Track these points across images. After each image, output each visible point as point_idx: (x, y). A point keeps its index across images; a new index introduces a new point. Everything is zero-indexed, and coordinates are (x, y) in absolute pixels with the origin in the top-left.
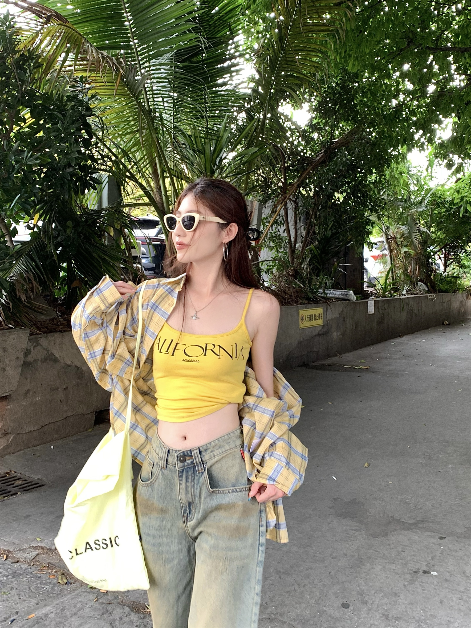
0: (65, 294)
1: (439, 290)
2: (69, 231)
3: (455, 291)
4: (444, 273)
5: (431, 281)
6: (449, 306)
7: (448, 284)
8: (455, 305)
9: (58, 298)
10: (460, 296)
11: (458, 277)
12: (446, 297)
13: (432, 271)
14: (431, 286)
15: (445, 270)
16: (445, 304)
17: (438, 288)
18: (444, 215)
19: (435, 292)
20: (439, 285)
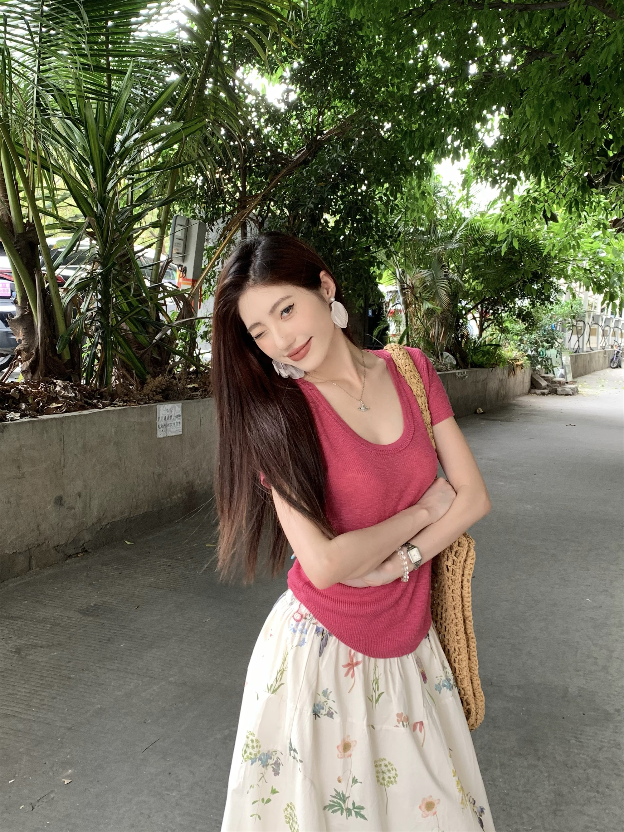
1: (471, 364)
4: (479, 339)
6: (485, 386)
7: (484, 356)
8: (493, 385)
10: (500, 372)
11: (497, 346)
12: (481, 374)
13: (462, 336)
14: (461, 357)
15: (481, 335)
16: (480, 384)
17: (470, 361)
18: (483, 257)
19: (466, 367)
20: (472, 356)
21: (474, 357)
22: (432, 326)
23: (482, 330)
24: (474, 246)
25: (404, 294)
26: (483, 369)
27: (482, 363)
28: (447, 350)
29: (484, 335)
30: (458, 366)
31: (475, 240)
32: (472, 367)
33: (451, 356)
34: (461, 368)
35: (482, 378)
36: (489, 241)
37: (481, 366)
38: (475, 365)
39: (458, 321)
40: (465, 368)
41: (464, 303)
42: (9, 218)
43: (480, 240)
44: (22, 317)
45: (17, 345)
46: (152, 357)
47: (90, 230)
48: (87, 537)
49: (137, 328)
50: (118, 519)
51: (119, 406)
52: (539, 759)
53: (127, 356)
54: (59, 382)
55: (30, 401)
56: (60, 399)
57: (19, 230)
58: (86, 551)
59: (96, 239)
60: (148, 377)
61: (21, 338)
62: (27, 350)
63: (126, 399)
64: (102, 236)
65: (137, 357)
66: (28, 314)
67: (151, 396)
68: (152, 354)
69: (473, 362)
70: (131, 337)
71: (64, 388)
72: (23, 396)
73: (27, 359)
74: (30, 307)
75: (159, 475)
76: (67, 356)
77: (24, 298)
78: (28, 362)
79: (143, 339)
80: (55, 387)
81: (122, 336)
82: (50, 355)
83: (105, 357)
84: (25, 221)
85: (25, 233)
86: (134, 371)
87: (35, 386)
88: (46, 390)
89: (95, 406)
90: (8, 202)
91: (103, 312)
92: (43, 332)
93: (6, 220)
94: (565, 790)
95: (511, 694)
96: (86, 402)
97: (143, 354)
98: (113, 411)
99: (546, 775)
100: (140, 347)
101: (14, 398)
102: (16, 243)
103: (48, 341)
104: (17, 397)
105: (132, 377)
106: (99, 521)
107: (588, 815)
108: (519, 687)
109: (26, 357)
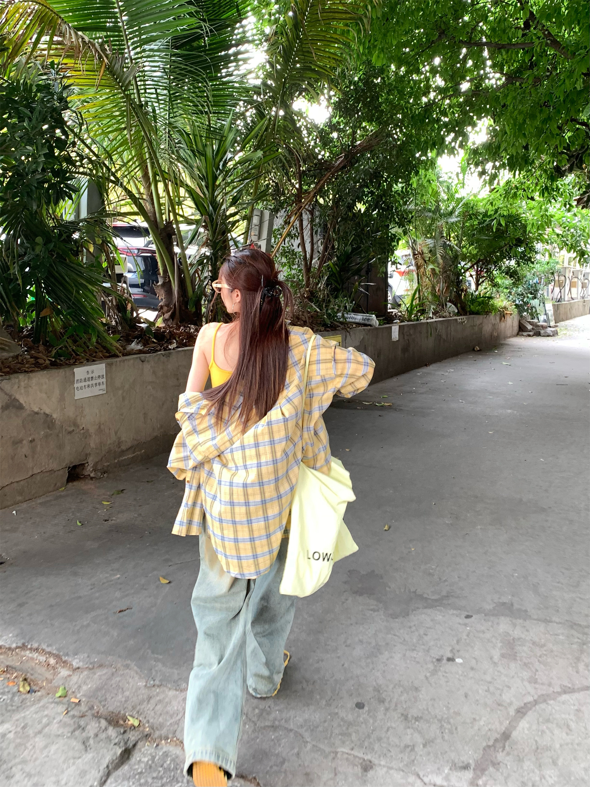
0: (32, 322)
1: (469, 311)
2: (38, 249)
3: (487, 313)
4: (475, 292)
5: (462, 302)
6: (481, 330)
7: (479, 305)
8: (487, 328)
9: (23, 328)
10: (492, 319)
11: (490, 298)
12: (478, 320)
13: (462, 290)
14: (461, 306)
16: (476, 328)
21: (472, 306)
22: (438, 282)
23: (478, 285)
25: (415, 259)
26: (479, 316)
27: (478, 311)
28: (450, 301)
29: (479, 289)
30: (458, 314)
33: (453, 306)
34: (461, 315)
35: (478, 323)
39: (458, 279)
40: (464, 315)
41: (463, 263)
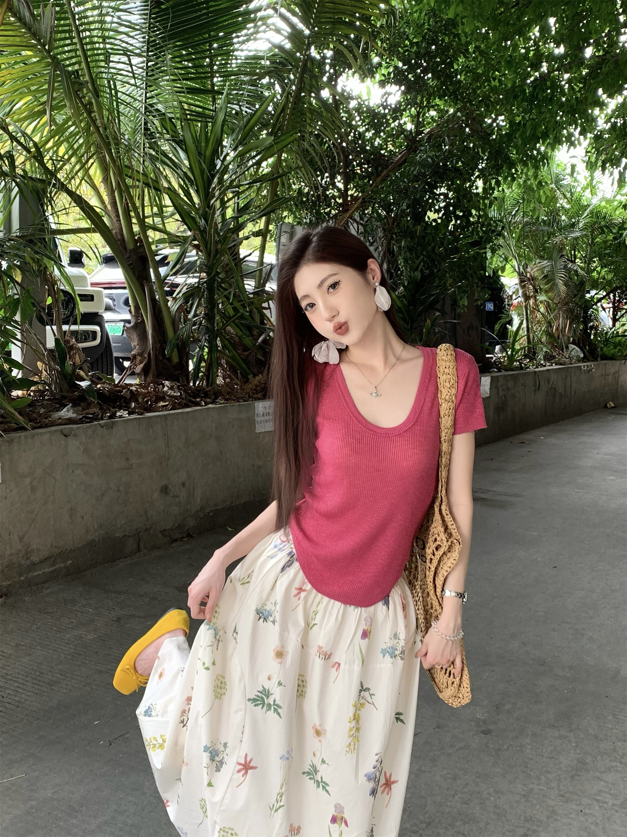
1: (600, 356)
4: (611, 329)
6: (617, 379)
8: (626, 378)
12: (613, 366)
13: (592, 328)
14: (589, 350)
15: (614, 325)
16: (610, 377)
17: (600, 353)
18: (611, 244)
19: (595, 359)
20: (602, 348)
21: (605, 349)
22: (557, 318)
23: (615, 320)
24: (601, 234)
25: (523, 287)
26: (613, 362)
27: (613, 355)
28: (574, 343)
29: (618, 324)
30: (585, 359)
31: (601, 228)
32: (602, 359)
33: (577, 348)
34: (589, 361)
35: (612, 371)
36: (617, 228)
37: (612, 358)
38: (605, 358)
39: (586, 312)
40: (592, 361)
41: (593, 292)
42: (122, 235)
43: (607, 227)
44: (136, 325)
45: (132, 350)
46: (256, 358)
47: (196, 242)
48: (191, 523)
49: (242, 331)
50: (220, 507)
51: (221, 404)
52: (571, 731)
53: (233, 358)
54: (167, 383)
55: (140, 400)
56: (167, 398)
57: (130, 246)
58: (191, 536)
59: (201, 251)
60: (250, 376)
61: (136, 343)
62: (141, 354)
63: (227, 397)
64: (206, 247)
65: (242, 359)
66: (141, 322)
67: (251, 394)
68: (256, 355)
69: (604, 354)
70: (237, 339)
71: (171, 388)
72: (134, 396)
73: (141, 362)
74: (142, 316)
75: (259, 467)
76: (176, 359)
77: (137, 308)
78: (142, 365)
79: (247, 341)
80: (164, 387)
81: (227, 339)
82: (161, 358)
83: (211, 360)
84: (136, 238)
85: (136, 249)
86: (239, 372)
87: (146, 387)
88: (155, 390)
89: (198, 404)
90: (120, 221)
91: (209, 317)
92: (153, 337)
93: (119, 237)
94: (589, 759)
95: (561, 674)
96: (190, 401)
97: (248, 355)
98: (214, 408)
99: (574, 745)
100: (246, 349)
101: (125, 398)
102: (129, 258)
103: (159, 345)
104: (128, 397)
105: (237, 378)
106: (202, 508)
107: (605, 782)
108: (570, 668)
109: (140, 361)
